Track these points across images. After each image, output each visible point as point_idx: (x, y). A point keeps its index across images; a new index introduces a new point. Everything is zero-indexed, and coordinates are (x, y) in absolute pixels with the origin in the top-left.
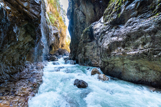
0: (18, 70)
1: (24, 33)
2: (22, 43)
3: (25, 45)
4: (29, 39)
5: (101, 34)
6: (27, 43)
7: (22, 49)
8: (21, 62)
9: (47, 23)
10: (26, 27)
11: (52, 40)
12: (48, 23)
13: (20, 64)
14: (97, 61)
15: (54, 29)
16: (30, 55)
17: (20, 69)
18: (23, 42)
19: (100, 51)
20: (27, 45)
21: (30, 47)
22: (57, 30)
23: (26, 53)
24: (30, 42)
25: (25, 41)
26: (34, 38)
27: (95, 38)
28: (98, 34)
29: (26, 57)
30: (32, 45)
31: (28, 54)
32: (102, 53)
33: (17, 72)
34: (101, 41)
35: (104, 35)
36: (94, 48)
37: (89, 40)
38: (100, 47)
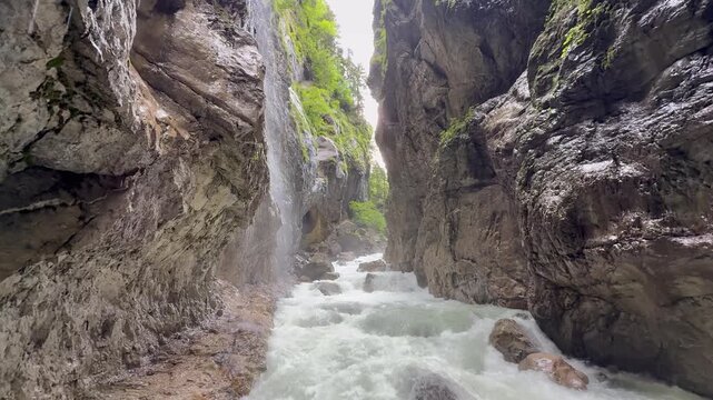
0: (188, 320)
1: (208, 180)
2: (201, 217)
3: (212, 222)
4: (225, 198)
5: (524, 152)
6: (217, 217)
7: (200, 238)
8: (198, 287)
9: (293, 125)
10: (215, 162)
11: (315, 189)
12: (298, 126)
13: (193, 295)
14: (520, 281)
15: (320, 147)
16: (230, 255)
17: (192, 315)
18: (205, 214)
19: (528, 233)
20: (217, 221)
21: (230, 229)
22: (332, 149)
23: (215, 251)
24: (227, 211)
25: (210, 209)
26: (242, 194)
27: (497, 171)
28: (508, 151)
29: (215, 267)
30: (235, 218)
31: (222, 253)
32: (534, 243)
33: (183, 324)
34: (526, 185)
35: (538, 156)
36: (494, 214)
37: (469, 181)
38: (526, 212)
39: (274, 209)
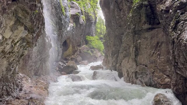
1: (12, 23)
2: (9, 42)
3: (15, 44)
5: (175, 11)
6: (18, 42)
7: (10, 52)
8: (9, 77)
11: (68, 29)
13: (7, 80)
14: (168, 76)
15: (71, 7)
16: (26, 62)
17: (7, 90)
18: (11, 40)
19: (173, 53)
20: (18, 44)
21: (25, 48)
22: (77, 9)
23: (17, 59)
24: (23, 39)
25: (14, 38)
26: (30, 30)
27: (161, 21)
28: (167, 11)
29: (17, 67)
30: (28, 43)
31: (21, 60)
32: (177, 58)
33: (3, 95)
34: (175, 29)
35: (182, 14)
36: (158, 43)
37: (146, 26)
38: (174, 42)
39: (48, 39)
